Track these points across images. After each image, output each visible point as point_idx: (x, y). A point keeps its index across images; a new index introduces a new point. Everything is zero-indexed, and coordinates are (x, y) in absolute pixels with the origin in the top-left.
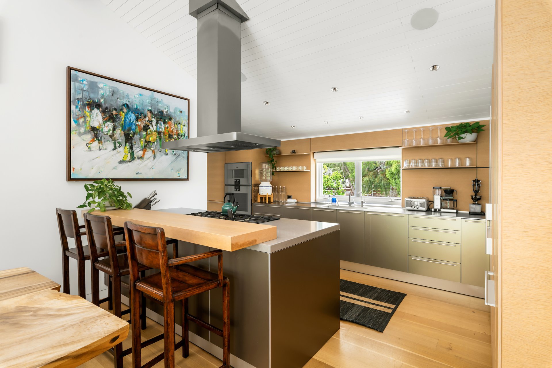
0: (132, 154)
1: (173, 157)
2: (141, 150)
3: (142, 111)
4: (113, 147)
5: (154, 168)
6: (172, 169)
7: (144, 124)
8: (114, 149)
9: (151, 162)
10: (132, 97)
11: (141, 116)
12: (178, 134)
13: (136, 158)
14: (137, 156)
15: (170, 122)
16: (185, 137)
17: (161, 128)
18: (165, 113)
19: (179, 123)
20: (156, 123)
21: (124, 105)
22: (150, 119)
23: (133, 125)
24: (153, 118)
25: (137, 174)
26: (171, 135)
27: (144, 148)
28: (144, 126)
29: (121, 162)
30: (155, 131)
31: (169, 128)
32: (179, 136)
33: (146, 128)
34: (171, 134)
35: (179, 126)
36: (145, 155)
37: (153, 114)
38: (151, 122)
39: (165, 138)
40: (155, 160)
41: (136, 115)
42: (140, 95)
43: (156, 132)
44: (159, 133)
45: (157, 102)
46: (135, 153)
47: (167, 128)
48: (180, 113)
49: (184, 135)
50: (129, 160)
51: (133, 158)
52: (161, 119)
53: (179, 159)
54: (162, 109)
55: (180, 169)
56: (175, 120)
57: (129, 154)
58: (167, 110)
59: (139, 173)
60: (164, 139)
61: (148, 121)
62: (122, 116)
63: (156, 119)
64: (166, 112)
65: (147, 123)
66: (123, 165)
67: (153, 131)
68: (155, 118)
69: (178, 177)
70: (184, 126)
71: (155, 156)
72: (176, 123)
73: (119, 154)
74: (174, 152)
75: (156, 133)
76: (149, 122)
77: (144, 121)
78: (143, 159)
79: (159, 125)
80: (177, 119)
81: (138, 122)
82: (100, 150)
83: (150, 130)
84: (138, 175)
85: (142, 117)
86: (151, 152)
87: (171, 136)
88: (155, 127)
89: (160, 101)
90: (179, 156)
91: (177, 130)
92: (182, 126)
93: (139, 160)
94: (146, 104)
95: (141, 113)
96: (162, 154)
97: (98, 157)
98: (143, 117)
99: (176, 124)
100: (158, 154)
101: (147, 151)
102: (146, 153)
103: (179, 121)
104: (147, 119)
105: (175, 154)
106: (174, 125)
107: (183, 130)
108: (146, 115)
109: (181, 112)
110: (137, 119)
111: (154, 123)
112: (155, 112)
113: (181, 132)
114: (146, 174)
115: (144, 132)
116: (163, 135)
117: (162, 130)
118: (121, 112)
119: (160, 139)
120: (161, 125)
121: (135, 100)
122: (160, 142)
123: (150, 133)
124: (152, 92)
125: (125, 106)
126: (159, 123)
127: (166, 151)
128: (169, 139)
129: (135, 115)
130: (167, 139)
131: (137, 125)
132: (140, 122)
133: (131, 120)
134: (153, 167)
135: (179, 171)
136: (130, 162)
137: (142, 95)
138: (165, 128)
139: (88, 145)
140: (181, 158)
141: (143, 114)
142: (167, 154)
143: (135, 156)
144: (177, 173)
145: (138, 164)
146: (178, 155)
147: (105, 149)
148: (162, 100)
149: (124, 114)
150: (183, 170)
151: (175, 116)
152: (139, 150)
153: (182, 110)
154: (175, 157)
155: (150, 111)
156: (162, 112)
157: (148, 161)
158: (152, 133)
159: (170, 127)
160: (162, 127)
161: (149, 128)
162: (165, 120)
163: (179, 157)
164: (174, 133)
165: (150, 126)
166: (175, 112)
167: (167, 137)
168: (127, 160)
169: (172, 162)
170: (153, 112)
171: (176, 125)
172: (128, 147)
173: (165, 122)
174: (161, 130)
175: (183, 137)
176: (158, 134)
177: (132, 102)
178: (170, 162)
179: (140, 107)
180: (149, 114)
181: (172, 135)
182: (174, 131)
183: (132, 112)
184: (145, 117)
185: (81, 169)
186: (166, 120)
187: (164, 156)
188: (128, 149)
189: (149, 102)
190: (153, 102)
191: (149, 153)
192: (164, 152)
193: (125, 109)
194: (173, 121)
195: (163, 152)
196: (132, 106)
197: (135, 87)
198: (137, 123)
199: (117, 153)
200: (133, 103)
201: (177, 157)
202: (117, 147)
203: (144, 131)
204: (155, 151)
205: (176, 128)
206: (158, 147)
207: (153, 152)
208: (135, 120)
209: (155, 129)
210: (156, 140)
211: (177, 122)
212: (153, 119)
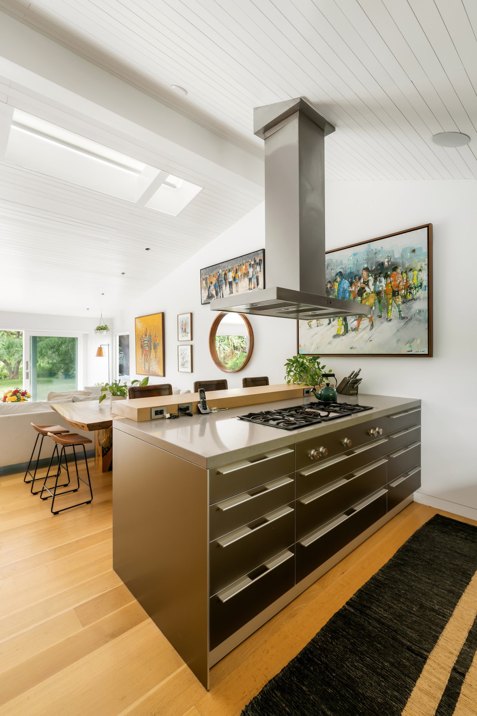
0: (346, 326)
1: (401, 322)
2: (356, 320)
3: (356, 273)
4: (328, 322)
5: (372, 340)
6: (399, 340)
7: (359, 288)
8: (329, 324)
9: (368, 333)
10: (345, 261)
11: (355, 279)
12: (408, 287)
13: (350, 330)
14: (351, 328)
15: (395, 273)
16: (421, 288)
17: (381, 286)
18: (386, 264)
19: (411, 270)
20: (374, 281)
21: (337, 274)
22: (366, 279)
23: (346, 293)
24: (369, 276)
25: (351, 348)
26: (396, 291)
27: (359, 318)
28: (359, 291)
29: (335, 336)
30: (372, 293)
31: (393, 283)
32: (411, 288)
33: (361, 292)
34: (396, 289)
35: (410, 274)
36: (360, 326)
37: (369, 271)
38: (366, 283)
39: (387, 298)
40: (372, 329)
41: (350, 280)
42: (354, 255)
43: (375, 293)
44: (378, 293)
45: (376, 253)
46: (349, 325)
47: (391, 283)
48: (413, 254)
49: (420, 284)
50: (343, 333)
51: (346, 331)
52: (380, 273)
53: (411, 324)
54: (381, 260)
55: (413, 340)
56: (403, 267)
57: (343, 327)
58: (390, 259)
59: (353, 347)
60: (385, 299)
61: (363, 283)
62: (335, 287)
63: (374, 277)
64: (388, 262)
65: (362, 286)
66: (338, 340)
67: (370, 293)
68: (373, 275)
69: (408, 352)
70: (420, 270)
71: (372, 325)
72: (404, 271)
73: (333, 328)
74: (402, 315)
75: (373, 294)
76: (365, 284)
77: (359, 285)
78: (358, 331)
79: (378, 283)
80: (407, 265)
81: (352, 288)
82: (318, 326)
83: (366, 293)
84: (352, 350)
85: (356, 281)
86: (368, 320)
87: (397, 293)
88: (372, 288)
89: (379, 251)
90: (411, 319)
91: (407, 281)
92: (416, 273)
93: (354, 332)
94: (361, 262)
95: (355, 276)
96: (383, 320)
97: (316, 334)
98: (358, 280)
99: (406, 272)
100: (377, 322)
101: (363, 320)
102: (361, 322)
103: (411, 267)
104: (362, 281)
105: (403, 318)
106: (401, 276)
107: (417, 278)
108: (361, 275)
109: (414, 251)
110: (351, 284)
111: (371, 283)
112: (372, 268)
113: (414, 282)
114: (361, 348)
115: (359, 298)
116: (383, 295)
117: (382, 289)
118: (335, 283)
119: (380, 302)
120: (380, 282)
121: (349, 263)
122: (380, 305)
123: (366, 297)
124: (369, 243)
125: (339, 274)
126: (378, 280)
127: (388, 316)
128: (394, 298)
129: (348, 281)
130: (390, 299)
131: (350, 292)
132: (354, 287)
133: (345, 288)
134: (370, 340)
135: (410, 342)
136: (343, 335)
137: (356, 254)
138: (387, 285)
139: (309, 323)
140: (415, 322)
141: (357, 276)
142: (390, 320)
143: (349, 328)
144: (408, 345)
145: (352, 337)
146: (409, 318)
147: (321, 325)
148: (382, 248)
149: (337, 284)
150: (419, 341)
151: (403, 262)
152: (353, 320)
153: (415, 247)
154: (403, 323)
155: (367, 269)
156: (382, 264)
157: (364, 332)
158: (368, 296)
159: (395, 281)
160: (383, 283)
161: (365, 291)
162: (387, 273)
163: (411, 321)
164: (402, 287)
165: (367, 288)
166: (402, 256)
167: (390, 296)
168: (341, 333)
169: (398, 331)
170: (370, 269)
171: (404, 274)
172: (342, 319)
173: (386, 276)
174: (380, 289)
175: (417, 289)
176: (376, 295)
177: (345, 268)
178: (396, 330)
179: (354, 270)
180: (365, 273)
181: (398, 291)
182: (401, 284)
183: (345, 279)
184: (360, 279)
185: (305, 345)
186: (389, 273)
187: (386, 324)
188: (342, 322)
189: (365, 259)
190: (370, 256)
191: (365, 322)
192: (386, 317)
193: (339, 278)
194: (399, 270)
195: (384, 318)
196: (346, 271)
197: (348, 249)
198: (350, 289)
199: (332, 327)
200: (347, 268)
201: (407, 322)
202: (332, 321)
203: (359, 296)
204: (373, 318)
205: (405, 278)
206: (377, 312)
207: (371, 319)
208: (349, 287)
209: (372, 290)
210: (374, 303)
211: (407, 268)
212: (370, 278)
